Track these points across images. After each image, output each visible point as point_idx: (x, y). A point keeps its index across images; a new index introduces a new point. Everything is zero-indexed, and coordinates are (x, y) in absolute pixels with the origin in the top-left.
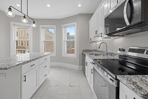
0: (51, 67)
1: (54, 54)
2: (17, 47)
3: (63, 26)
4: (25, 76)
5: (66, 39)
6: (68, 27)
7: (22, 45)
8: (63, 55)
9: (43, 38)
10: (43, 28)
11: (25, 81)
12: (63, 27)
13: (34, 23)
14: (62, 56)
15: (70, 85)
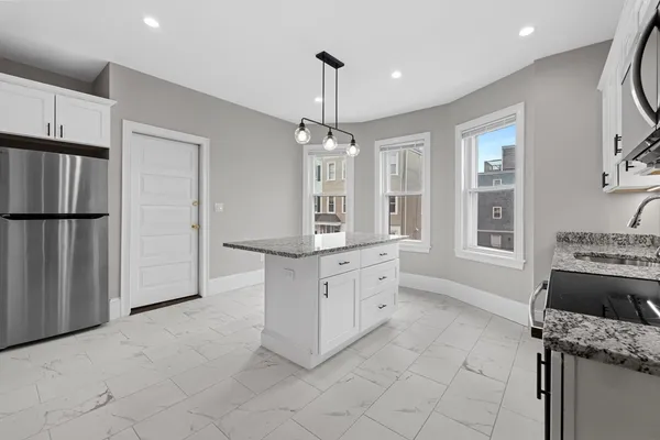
0: (403, 289)
1: (422, 245)
2: (317, 218)
3: (459, 129)
4: (327, 284)
5: (474, 185)
6: (482, 129)
7: (331, 208)
8: (460, 253)
9: (384, 187)
10: (385, 149)
11: (327, 295)
12: (458, 134)
13: (353, 142)
14: (454, 253)
15: (465, 364)
